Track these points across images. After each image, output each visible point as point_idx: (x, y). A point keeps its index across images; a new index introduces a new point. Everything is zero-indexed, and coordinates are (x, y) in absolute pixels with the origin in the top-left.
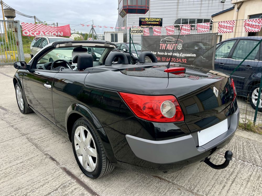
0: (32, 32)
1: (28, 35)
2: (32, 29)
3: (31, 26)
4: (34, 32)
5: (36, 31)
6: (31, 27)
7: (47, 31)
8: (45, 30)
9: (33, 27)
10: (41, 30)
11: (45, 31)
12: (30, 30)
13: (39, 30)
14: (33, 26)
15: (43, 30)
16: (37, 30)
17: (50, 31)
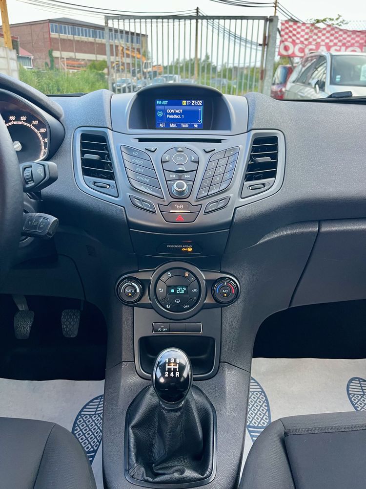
0: (300, 46)
1: (290, 52)
2: (302, 39)
3: (303, 30)
4: (306, 45)
5: (310, 43)
6: (303, 33)
7: (335, 44)
8: (331, 41)
9: (307, 34)
10: (323, 41)
11: (331, 44)
12: (298, 41)
13: (319, 40)
14: (307, 31)
15: (327, 41)
16: (314, 40)
17: (344, 45)
